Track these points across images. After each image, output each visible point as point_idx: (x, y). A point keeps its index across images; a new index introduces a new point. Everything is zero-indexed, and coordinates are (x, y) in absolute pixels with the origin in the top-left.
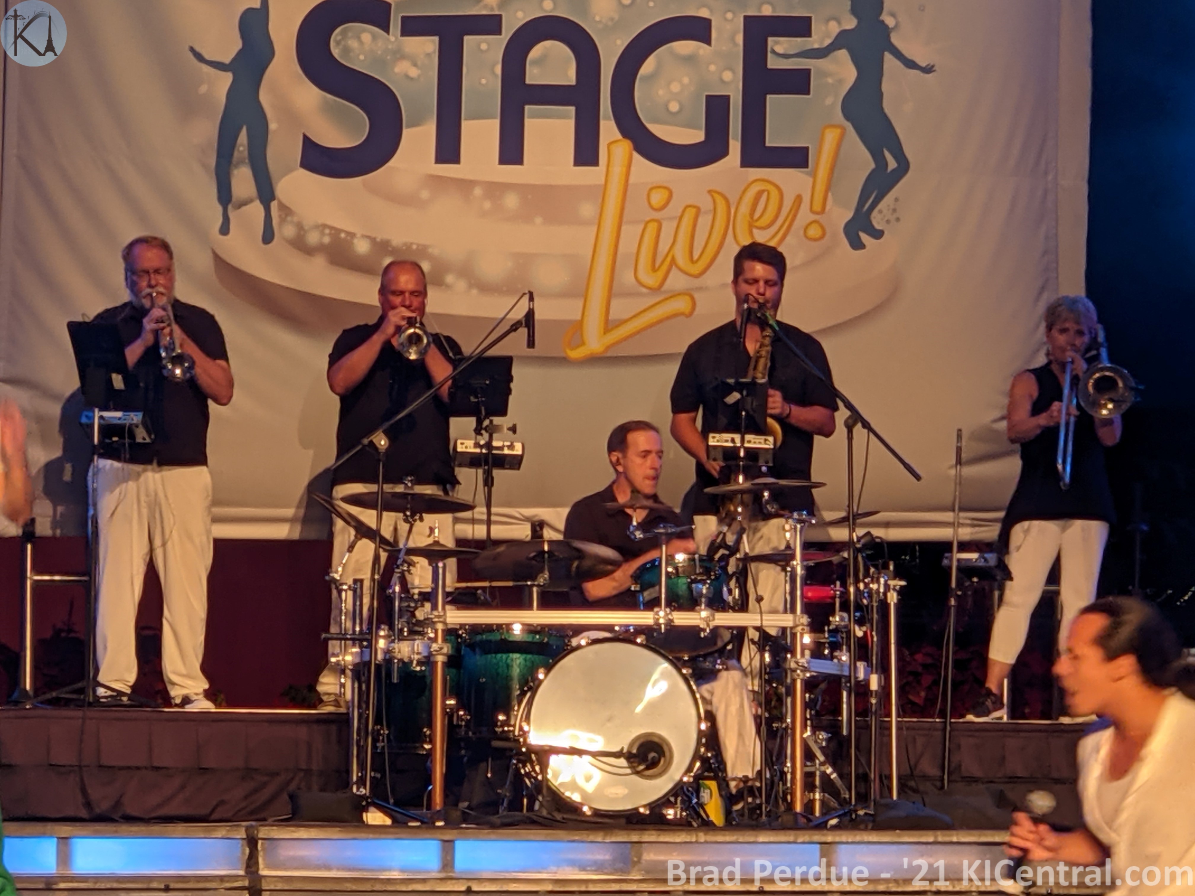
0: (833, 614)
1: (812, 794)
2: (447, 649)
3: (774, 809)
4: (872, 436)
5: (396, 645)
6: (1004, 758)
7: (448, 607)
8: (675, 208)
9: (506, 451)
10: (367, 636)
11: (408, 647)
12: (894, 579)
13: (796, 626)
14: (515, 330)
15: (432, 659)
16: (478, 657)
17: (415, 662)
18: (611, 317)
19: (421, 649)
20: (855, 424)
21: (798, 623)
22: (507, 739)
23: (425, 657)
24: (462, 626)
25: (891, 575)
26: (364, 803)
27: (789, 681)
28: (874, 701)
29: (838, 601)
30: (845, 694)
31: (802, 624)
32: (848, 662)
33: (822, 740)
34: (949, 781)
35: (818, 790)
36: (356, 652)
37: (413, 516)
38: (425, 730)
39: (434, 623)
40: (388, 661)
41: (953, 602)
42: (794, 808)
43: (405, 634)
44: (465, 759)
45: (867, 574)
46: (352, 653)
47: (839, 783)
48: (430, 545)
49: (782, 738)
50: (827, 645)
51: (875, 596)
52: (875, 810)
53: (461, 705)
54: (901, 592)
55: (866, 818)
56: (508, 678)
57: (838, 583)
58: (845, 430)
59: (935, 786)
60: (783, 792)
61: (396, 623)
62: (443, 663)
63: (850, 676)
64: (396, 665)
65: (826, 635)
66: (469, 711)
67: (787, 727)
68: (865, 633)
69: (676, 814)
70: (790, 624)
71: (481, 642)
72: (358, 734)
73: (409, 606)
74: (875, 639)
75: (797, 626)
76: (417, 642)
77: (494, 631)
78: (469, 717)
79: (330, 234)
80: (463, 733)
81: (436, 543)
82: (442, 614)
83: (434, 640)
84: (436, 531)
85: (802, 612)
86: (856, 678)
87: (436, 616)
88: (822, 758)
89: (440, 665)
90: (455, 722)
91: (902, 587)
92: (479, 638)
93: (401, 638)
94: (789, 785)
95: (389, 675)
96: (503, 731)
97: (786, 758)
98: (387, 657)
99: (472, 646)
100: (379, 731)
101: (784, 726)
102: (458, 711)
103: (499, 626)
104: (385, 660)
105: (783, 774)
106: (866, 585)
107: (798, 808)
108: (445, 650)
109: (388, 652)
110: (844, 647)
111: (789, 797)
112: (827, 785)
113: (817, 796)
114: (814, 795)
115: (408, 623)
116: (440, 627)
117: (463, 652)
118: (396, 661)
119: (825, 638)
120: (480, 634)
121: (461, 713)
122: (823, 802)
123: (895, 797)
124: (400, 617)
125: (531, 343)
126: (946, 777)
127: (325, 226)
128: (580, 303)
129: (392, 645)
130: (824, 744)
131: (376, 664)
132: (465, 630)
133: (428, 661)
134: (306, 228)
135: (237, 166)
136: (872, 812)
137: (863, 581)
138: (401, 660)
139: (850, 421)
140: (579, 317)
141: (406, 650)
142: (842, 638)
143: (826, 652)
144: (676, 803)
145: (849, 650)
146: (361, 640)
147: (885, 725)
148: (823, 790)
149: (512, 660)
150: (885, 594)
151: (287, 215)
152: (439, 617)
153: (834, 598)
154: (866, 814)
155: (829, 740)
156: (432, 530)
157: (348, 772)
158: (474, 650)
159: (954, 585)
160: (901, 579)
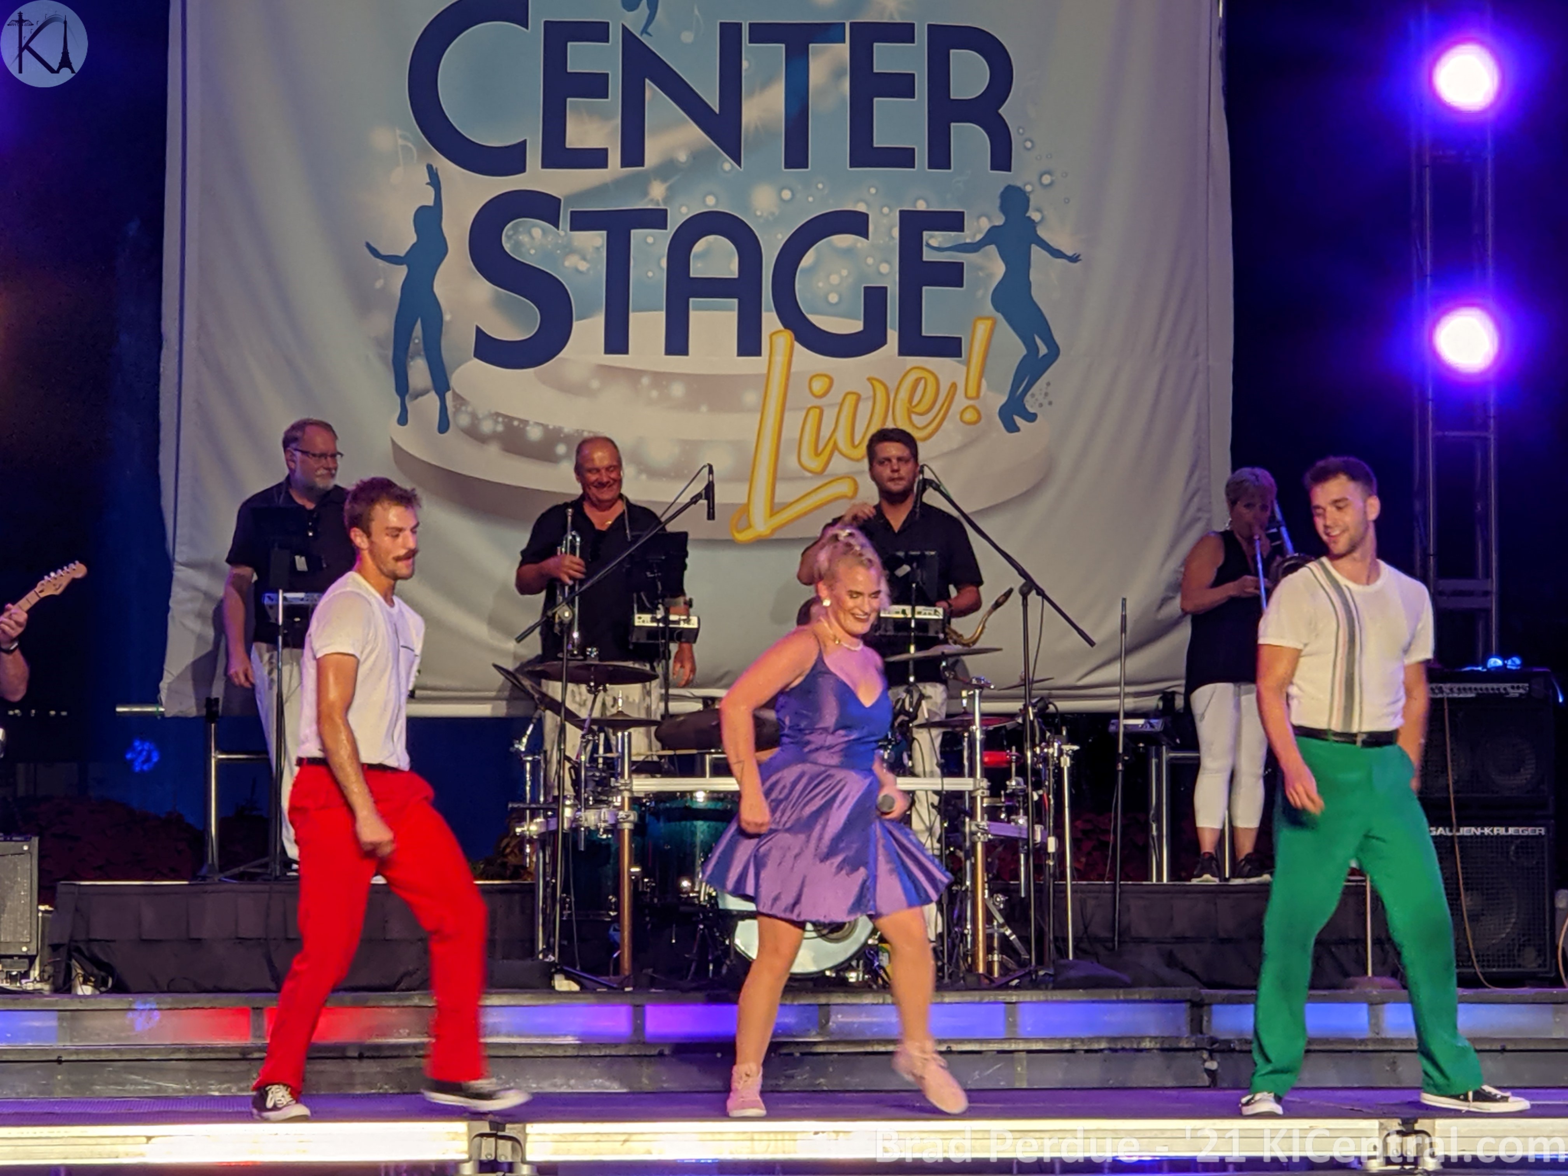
0: (1009, 778)
1: (990, 956)
2: (633, 816)
3: (956, 970)
4: (1046, 602)
5: (582, 814)
6: (1172, 919)
7: (634, 776)
8: (835, 396)
9: (683, 625)
10: (554, 806)
11: (595, 815)
12: (1067, 743)
13: (976, 790)
14: (695, 502)
15: (619, 827)
16: (662, 824)
17: (602, 830)
18: (777, 500)
19: (607, 817)
20: (1029, 592)
21: (978, 786)
22: (694, 905)
23: (612, 825)
24: (647, 795)
25: (1065, 740)
26: (553, 970)
27: (968, 844)
28: (1051, 863)
29: (1014, 765)
30: (1022, 856)
31: (982, 788)
32: (1026, 825)
33: (1000, 902)
34: (1119, 942)
35: (996, 952)
36: (541, 822)
37: (596, 686)
38: (610, 897)
39: (622, 791)
40: (575, 829)
41: (1120, 767)
42: (977, 969)
43: (591, 803)
44: (649, 926)
45: (1043, 738)
46: (537, 823)
47: (1018, 945)
48: (613, 715)
49: (961, 902)
50: (1003, 809)
51: (1051, 760)
52: (1055, 970)
53: (645, 873)
54: (1074, 756)
55: (1047, 978)
56: (693, 845)
57: (1014, 748)
58: (1020, 598)
59: (1106, 948)
60: (964, 954)
61: (583, 791)
62: (630, 830)
63: (1028, 839)
64: (583, 834)
65: (1003, 800)
66: (655, 880)
67: (967, 890)
68: (1041, 797)
69: (858, 977)
70: (971, 788)
71: (667, 810)
72: (544, 903)
73: (594, 776)
74: (1052, 802)
75: (978, 789)
76: (603, 810)
77: (677, 798)
78: (654, 884)
79: (503, 422)
80: (648, 900)
81: (620, 713)
82: (628, 782)
83: (621, 808)
84: (620, 702)
85: (982, 776)
86: (1034, 840)
87: (622, 785)
88: (1001, 921)
89: (626, 832)
90: (640, 889)
91: (1074, 752)
92: (661, 806)
93: (587, 807)
94: (969, 947)
95: (576, 843)
96: (689, 897)
97: (966, 920)
98: (574, 826)
99: (656, 814)
100: (565, 899)
101: (964, 888)
102: (643, 879)
103: (683, 794)
104: (571, 828)
105: (964, 936)
106: (1042, 749)
107: (981, 969)
108: (632, 818)
109: (575, 820)
110: (1021, 811)
111: (969, 959)
112: (1006, 946)
113: (996, 958)
114: (992, 958)
115: (593, 792)
116: (626, 794)
117: (647, 820)
118: (583, 829)
119: (1001, 802)
120: (665, 802)
121: (646, 880)
122: (1002, 964)
123: (1071, 957)
124: (586, 787)
125: (711, 516)
126: (1116, 938)
127: (498, 414)
128: (746, 487)
129: (579, 813)
130: (1002, 906)
131: (563, 833)
132: (650, 798)
133: (614, 829)
134: (480, 416)
135: (412, 358)
136: (1051, 972)
137: (1039, 745)
138: (587, 829)
139: (1025, 589)
140: (745, 501)
141: (593, 818)
142: (1019, 802)
143: (1003, 816)
144: (858, 965)
145: (1026, 813)
146: (546, 810)
147: (1061, 888)
148: (1002, 952)
149: (695, 827)
150: (1059, 758)
151: (462, 405)
152: (626, 785)
153: (1010, 762)
154: (1046, 974)
155: (1005, 903)
156: (615, 700)
157: (533, 941)
158: (658, 820)
159: (1121, 750)
160: (1073, 744)
